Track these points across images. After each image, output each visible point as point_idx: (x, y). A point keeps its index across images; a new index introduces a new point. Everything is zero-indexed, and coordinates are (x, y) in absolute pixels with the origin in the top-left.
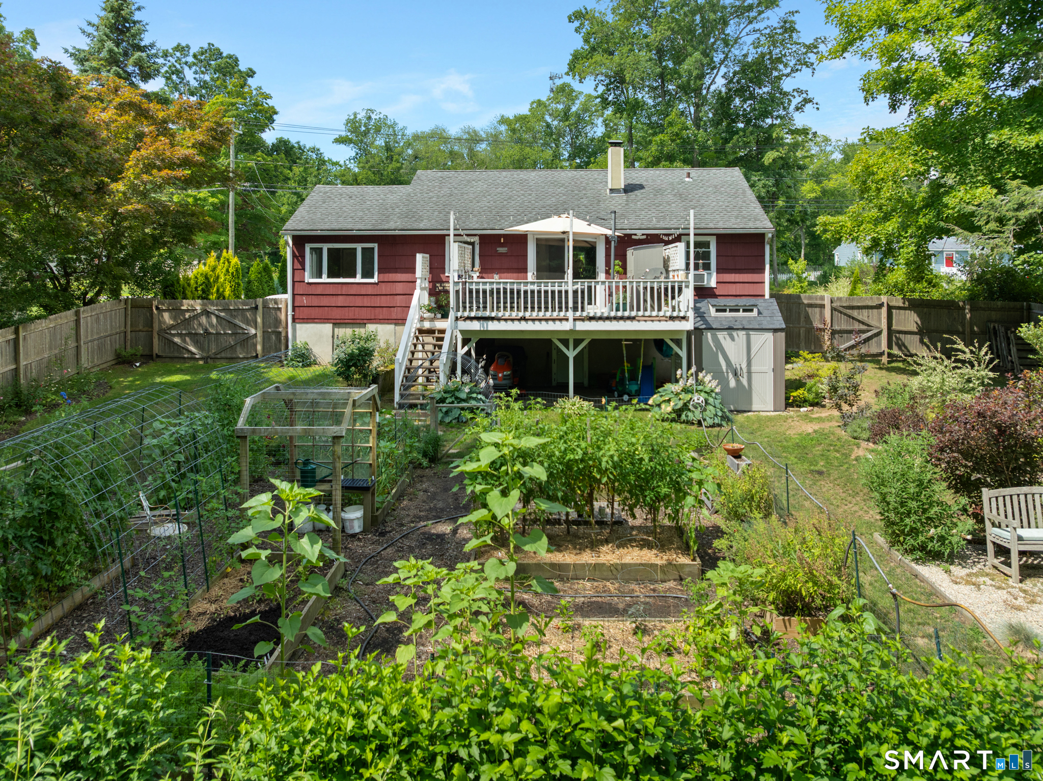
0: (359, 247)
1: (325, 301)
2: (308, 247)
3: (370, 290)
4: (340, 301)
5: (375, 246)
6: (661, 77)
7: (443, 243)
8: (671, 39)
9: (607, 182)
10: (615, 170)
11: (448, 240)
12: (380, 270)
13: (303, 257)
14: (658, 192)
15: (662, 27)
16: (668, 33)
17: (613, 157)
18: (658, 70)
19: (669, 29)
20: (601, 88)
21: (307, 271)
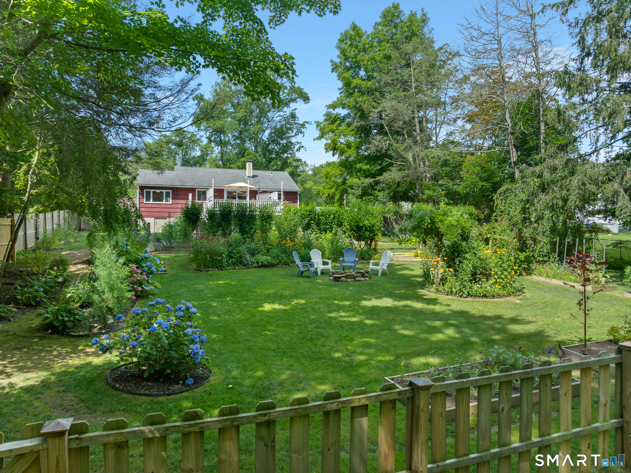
0: (164, 191)
1: (152, 210)
2: (145, 190)
3: (169, 206)
4: (157, 210)
5: (171, 191)
6: (241, 133)
7: (195, 191)
8: (246, 116)
9: (245, 174)
10: (249, 170)
11: (197, 190)
12: (172, 199)
13: (143, 194)
14: (263, 178)
15: (242, 110)
16: (246, 114)
17: (249, 165)
18: (240, 129)
19: (245, 112)
20: (208, 134)
21: (145, 199)
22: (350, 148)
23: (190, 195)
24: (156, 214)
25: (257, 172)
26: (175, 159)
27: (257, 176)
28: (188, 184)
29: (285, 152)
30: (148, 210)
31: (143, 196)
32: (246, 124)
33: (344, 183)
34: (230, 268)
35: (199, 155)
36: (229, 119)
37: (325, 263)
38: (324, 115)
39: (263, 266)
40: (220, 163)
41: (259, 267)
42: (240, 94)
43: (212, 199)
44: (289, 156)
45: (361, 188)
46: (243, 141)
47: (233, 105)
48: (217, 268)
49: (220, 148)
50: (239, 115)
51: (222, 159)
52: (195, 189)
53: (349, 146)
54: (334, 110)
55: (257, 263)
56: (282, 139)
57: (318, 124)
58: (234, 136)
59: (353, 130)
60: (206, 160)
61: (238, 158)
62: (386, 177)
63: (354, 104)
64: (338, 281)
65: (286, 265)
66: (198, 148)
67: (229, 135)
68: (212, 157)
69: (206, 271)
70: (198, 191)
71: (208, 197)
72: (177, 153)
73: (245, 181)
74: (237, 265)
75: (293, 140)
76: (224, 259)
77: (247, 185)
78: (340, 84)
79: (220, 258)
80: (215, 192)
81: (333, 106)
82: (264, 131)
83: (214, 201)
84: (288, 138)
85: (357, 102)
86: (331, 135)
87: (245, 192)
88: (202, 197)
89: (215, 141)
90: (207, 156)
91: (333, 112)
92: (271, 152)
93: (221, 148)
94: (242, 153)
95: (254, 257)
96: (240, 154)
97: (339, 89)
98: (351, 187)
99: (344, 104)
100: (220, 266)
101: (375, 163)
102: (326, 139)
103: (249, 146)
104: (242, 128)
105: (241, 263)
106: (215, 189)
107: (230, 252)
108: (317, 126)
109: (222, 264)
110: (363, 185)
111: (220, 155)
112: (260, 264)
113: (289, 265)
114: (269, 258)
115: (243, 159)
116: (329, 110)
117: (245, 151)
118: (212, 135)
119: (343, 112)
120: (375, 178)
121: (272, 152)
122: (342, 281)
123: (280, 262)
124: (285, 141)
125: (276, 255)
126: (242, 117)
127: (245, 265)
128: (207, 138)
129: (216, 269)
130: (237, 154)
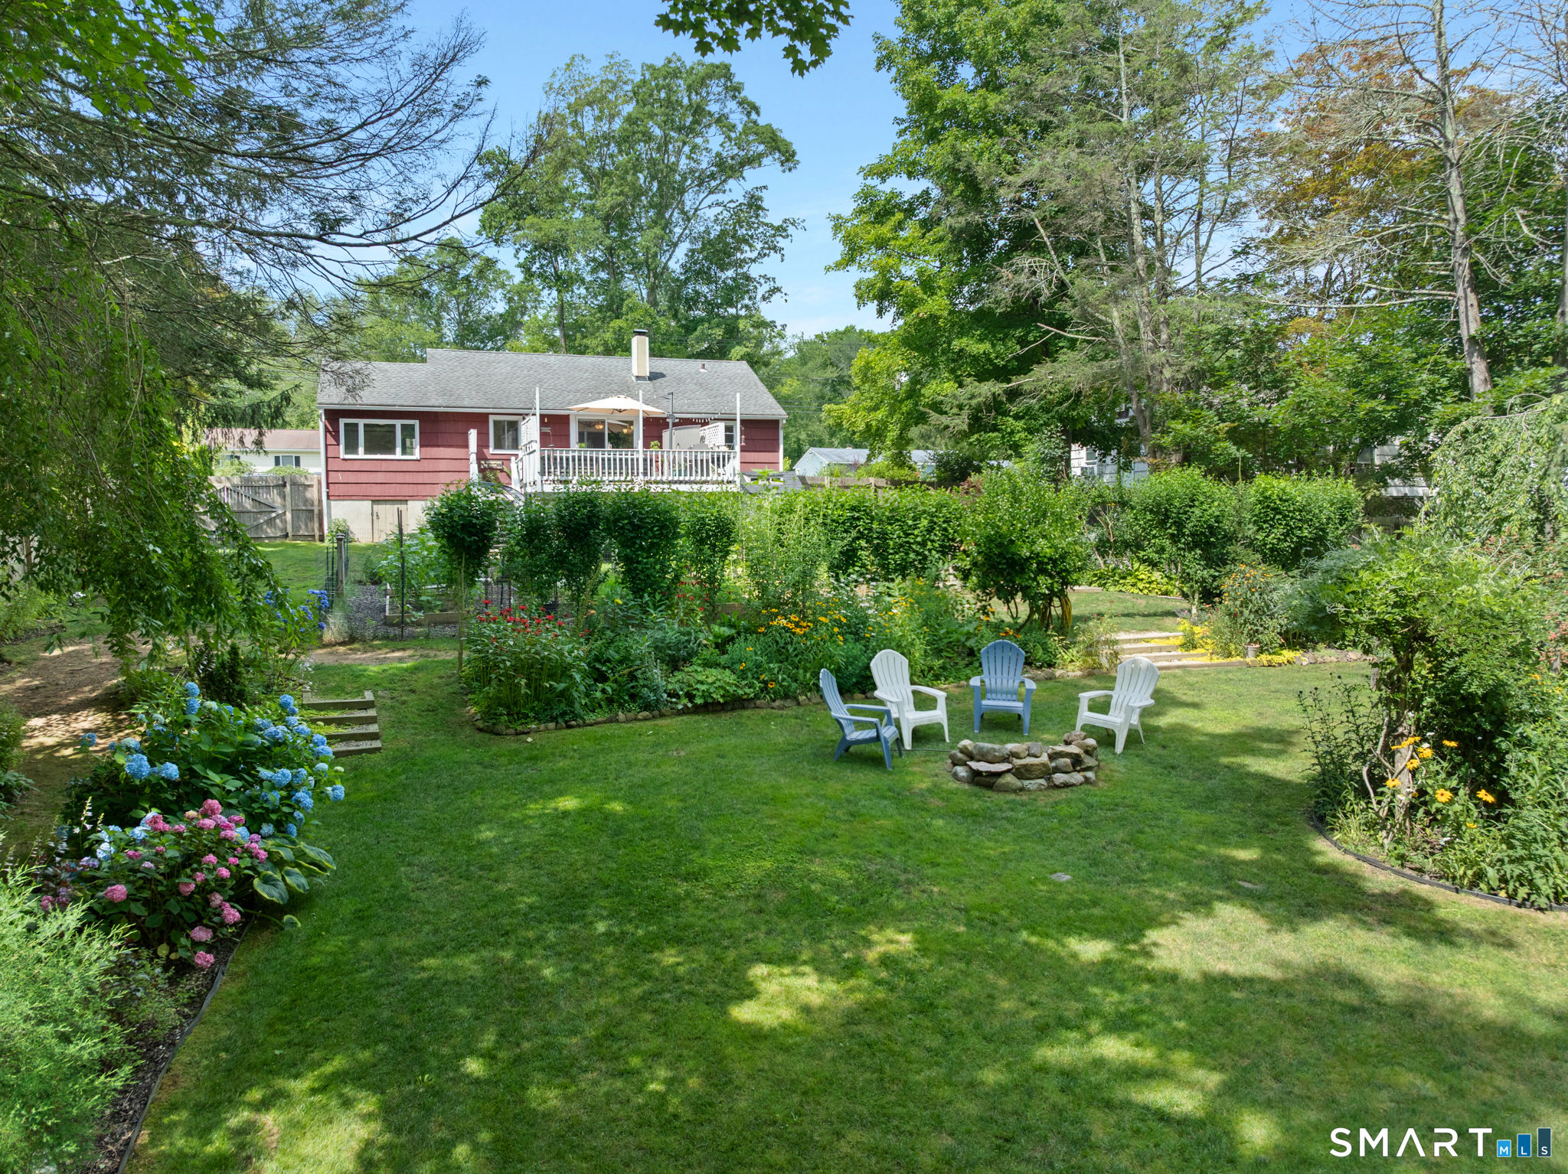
0: (398, 423)
1: (363, 477)
2: (342, 422)
3: (412, 467)
4: (379, 478)
5: (416, 423)
6: (610, 251)
7: (487, 422)
8: (622, 205)
9: (630, 370)
10: (640, 357)
11: (492, 419)
12: (421, 446)
13: (337, 432)
14: (679, 380)
15: (613, 190)
16: (621, 199)
17: (640, 345)
18: (608, 242)
19: (621, 193)
20: (523, 255)
21: (342, 447)
22: (933, 294)
23: (473, 434)
24: (376, 491)
25: (664, 364)
26: (438, 324)
27: (662, 375)
28: (466, 403)
29: (730, 303)
30: (352, 477)
31: (337, 438)
32: (623, 227)
33: (913, 393)
34: (598, 715)
35: (502, 311)
36: (578, 214)
37: (923, 703)
38: (856, 197)
39: (710, 707)
40: (557, 333)
41: (697, 710)
42: (608, 145)
43: (536, 446)
44: (743, 312)
45: (966, 412)
46: (617, 275)
47: (589, 177)
48: (553, 719)
49: (555, 293)
50: (605, 203)
51: (561, 323)
52: (487, 415)
53: (928, 285)
54: (884, 181)
55: (690, 697)
56: (723, 268)
57: (838, 223)
58: (594, 260)
59: (940, 240)
60: (520, 324)
61: (603, 320)
62: (1041, 377)
63: (951, 159)
64: (990, 786)
65: (786, 697)
66: (498, 294)
67: (580, 257)
68: (536, 319)
69: (517, 734)
70: (495, 422)
71: (524, 440)
72: (443, 307)
73: (628, 391)
74: (621, 706)
75: (754, 271)
76: (575, 684)
77: (636, 406)
78: (901, 107)
79: (562, 686)
80: (542, 424)
81: (883, 172)
82: (675, 245)
83: (542, 451)
84: (741, 263)
85: (958, 157)
86: (875, 255)
87: (631, 423)
88: (508, 438)
89: (540, 275)
90: (523, 314)
91: (881, 187)
92: (692, 302)
93: (559, 291)
94: (615, 306)
95: (679, 675)
96: (609, 308)
97: (898, 121)
98: (937, 407)
99: (914, 163)
100: (564, 713)
101: (1006, 336)
102: (860, 266)
103: (634, 286)
104: (614, 239)
105: (633, 697)
106: (542, 417)
107: (597, 659)
108: (837, 228)
109: (571, 703)
110: (974, 402)
111: (555, 313)
112: (699, 701)
113: (796, 698)
114: (728, 677)
115: (616, 323)
116: (870, 182)
117: (623, 300)
118: (534, 258)
119: (908, 188)
120: (1009, 381)
121: (696, 302)
122: (1007, 789)
123: (765, 689)
124: (730, 273)
125: (750, 664)
126: (612, 208)
127: (647, 707)
128: (520, 266)
129: (552, 725)
130: (600, 308)
